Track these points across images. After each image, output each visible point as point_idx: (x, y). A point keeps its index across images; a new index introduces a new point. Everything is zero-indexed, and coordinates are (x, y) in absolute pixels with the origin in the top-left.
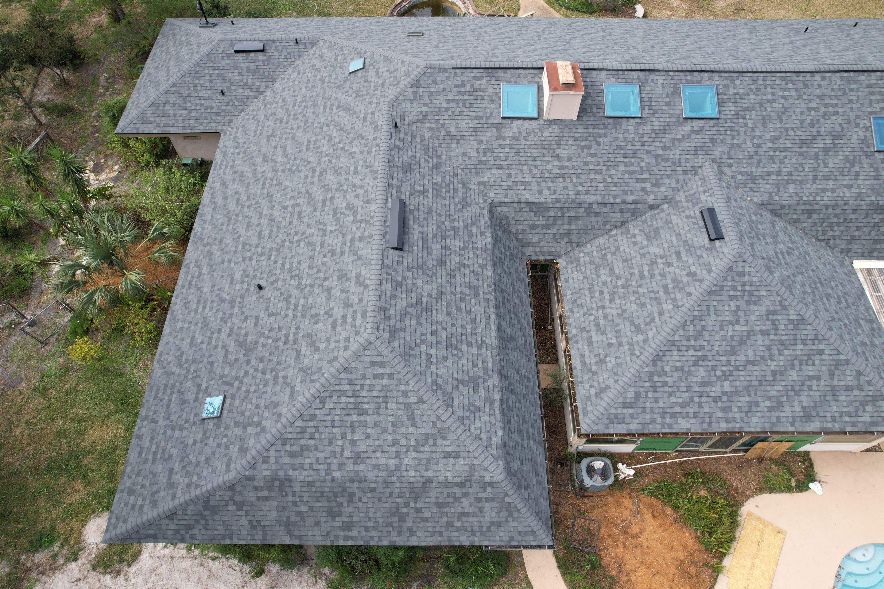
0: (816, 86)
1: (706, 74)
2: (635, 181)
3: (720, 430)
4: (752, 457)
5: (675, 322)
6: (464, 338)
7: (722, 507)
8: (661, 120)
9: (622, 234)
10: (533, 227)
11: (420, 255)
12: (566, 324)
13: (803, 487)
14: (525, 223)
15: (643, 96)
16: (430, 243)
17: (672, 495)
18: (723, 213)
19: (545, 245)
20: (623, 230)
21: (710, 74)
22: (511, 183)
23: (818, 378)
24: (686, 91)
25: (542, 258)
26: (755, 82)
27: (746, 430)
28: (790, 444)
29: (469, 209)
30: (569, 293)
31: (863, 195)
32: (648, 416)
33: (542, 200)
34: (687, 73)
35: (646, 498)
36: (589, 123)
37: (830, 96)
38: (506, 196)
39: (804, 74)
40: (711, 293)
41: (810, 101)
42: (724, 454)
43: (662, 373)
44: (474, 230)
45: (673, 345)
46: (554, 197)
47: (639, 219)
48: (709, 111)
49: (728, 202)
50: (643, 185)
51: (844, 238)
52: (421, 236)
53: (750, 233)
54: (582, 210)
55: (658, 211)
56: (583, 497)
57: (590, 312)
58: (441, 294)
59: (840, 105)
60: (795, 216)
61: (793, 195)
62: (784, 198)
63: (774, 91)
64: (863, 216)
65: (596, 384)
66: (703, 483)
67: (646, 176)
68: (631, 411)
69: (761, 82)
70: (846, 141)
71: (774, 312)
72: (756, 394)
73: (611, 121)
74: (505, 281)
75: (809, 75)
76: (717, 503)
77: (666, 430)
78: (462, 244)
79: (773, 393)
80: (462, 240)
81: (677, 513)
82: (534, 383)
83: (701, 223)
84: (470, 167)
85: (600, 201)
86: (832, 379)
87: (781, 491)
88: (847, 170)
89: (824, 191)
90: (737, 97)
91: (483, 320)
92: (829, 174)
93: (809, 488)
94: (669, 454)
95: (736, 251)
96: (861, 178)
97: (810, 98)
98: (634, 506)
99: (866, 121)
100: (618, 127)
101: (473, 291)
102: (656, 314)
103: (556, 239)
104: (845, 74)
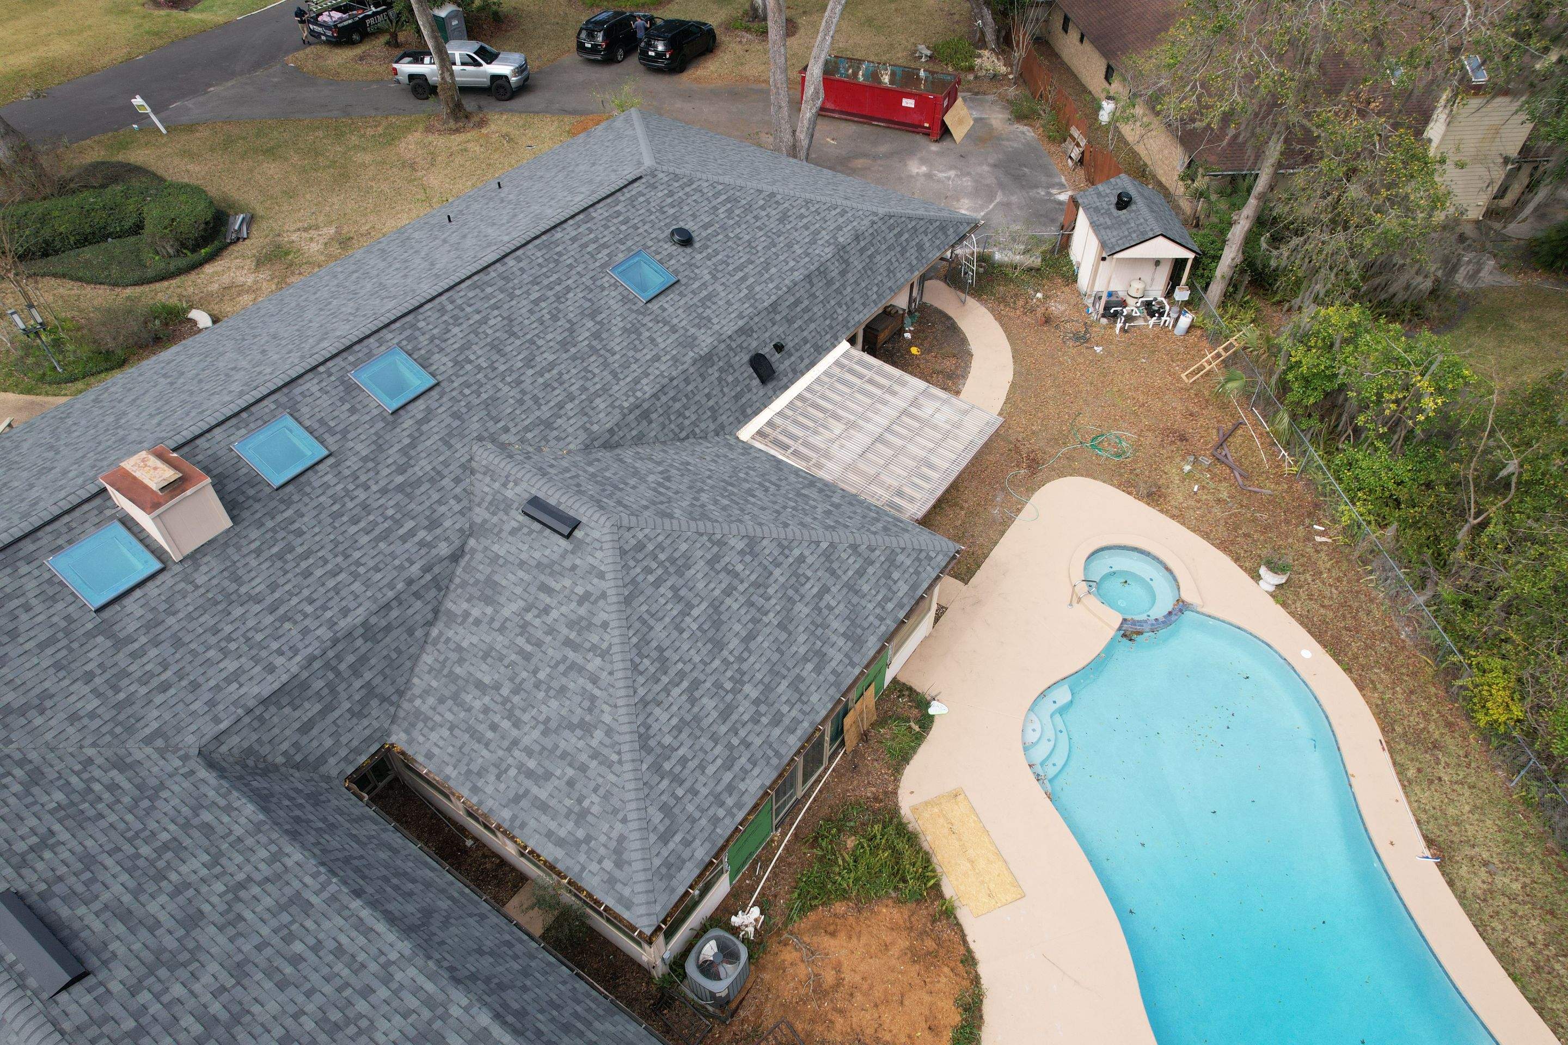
0: (519, 273)
1: (371, 340)
2: (399, 542)
3: (794, 750)
4: (855, 743)
5: (620, 675)
6: (348, 992)
7: (883, 835)
8: (363, 437)
9: (447, 626)
10: (305, 728)
11: (137, 946)
12: (484, 815)
13: (926, 722)
14: (287, 732)
15: (308, 423)
16: (139, 912)
17: (823, 886)
18: (550, 493)
19: (349, 736)
20: (444, 618)
21: (377, 336)
22: (207, 696)
23: (825, 590)
24: (362, 377)
25: (362, 759)
26: (442, 310)
27: (819, 719)
28: (872, 688)
29: (165, 794)
30: (449, 770)
31: (679, 356)
32: (703, 822)
33: (285, 678)
34: (345, 355)
35: (802, 924)
36: (258, 515)
37: (544, 274)
38: (216, 720)
39: (493, 267)
40: (628, 601)
41: (528, 293)
42: (826, 773)
43: (668, 752)
44: (206, 816)
45: (646, 704)
46: (298, 658)
47: (452, 587)
48: (418, 382)
49: (544, 475)
50: (416, 539)
51: (705, 417)
52: (108, 914)
53: (604, 490)
54: (359, 642)
55: (467, 557)
56: (734, 1013)
57: (504, 766)
58: (239, 970)
59: (564, 278)
60: (634, 433)
61: (609, 409)
62: (604, 421)
63: (474, 307)
64: (699, 379)
65: (602, 851)
66: (839, 831)
67: (410, 524)
68: (678, 838)
69: (450, 307)
70: (608, 312)
71: (716, 558)
72: (789, 670)
73: (290, 488)
74: (335, 844)
75: (498, 265)
76: (875, 836)
77: (740, 816)
78: (206, 858)
79: (802, 650)
80: (199, 852)
81: (849, 899)
82: (521, 941)
83: (536, 526)
84: (104, 730)
85: (374, 608)
86: (838, 577)
87: (914, 750)
88: (637, 342)
89: (637, 381)
90: (437, 342)
91: (354, 934)
92: (624, 359)
93: (933, 716)
94: (772, 841)
95: (608, 524)
96: (659, 340)
97: (525, 289)
98: (799, 950)
99: (607, 278)
100: (308, 489)
101: (294, 909)
102: (589, 686)
103: (358, 713)
104: (537, 242)
